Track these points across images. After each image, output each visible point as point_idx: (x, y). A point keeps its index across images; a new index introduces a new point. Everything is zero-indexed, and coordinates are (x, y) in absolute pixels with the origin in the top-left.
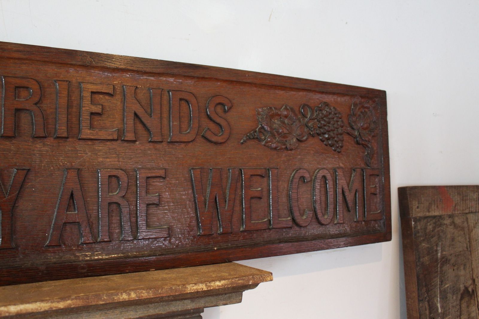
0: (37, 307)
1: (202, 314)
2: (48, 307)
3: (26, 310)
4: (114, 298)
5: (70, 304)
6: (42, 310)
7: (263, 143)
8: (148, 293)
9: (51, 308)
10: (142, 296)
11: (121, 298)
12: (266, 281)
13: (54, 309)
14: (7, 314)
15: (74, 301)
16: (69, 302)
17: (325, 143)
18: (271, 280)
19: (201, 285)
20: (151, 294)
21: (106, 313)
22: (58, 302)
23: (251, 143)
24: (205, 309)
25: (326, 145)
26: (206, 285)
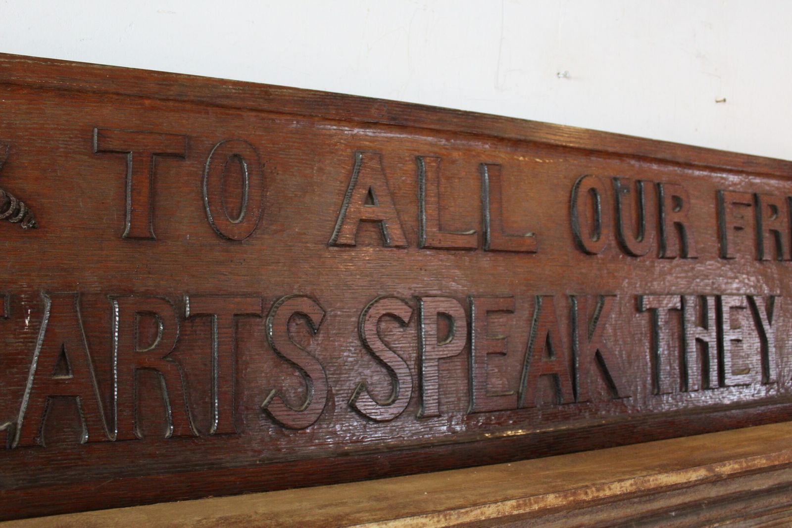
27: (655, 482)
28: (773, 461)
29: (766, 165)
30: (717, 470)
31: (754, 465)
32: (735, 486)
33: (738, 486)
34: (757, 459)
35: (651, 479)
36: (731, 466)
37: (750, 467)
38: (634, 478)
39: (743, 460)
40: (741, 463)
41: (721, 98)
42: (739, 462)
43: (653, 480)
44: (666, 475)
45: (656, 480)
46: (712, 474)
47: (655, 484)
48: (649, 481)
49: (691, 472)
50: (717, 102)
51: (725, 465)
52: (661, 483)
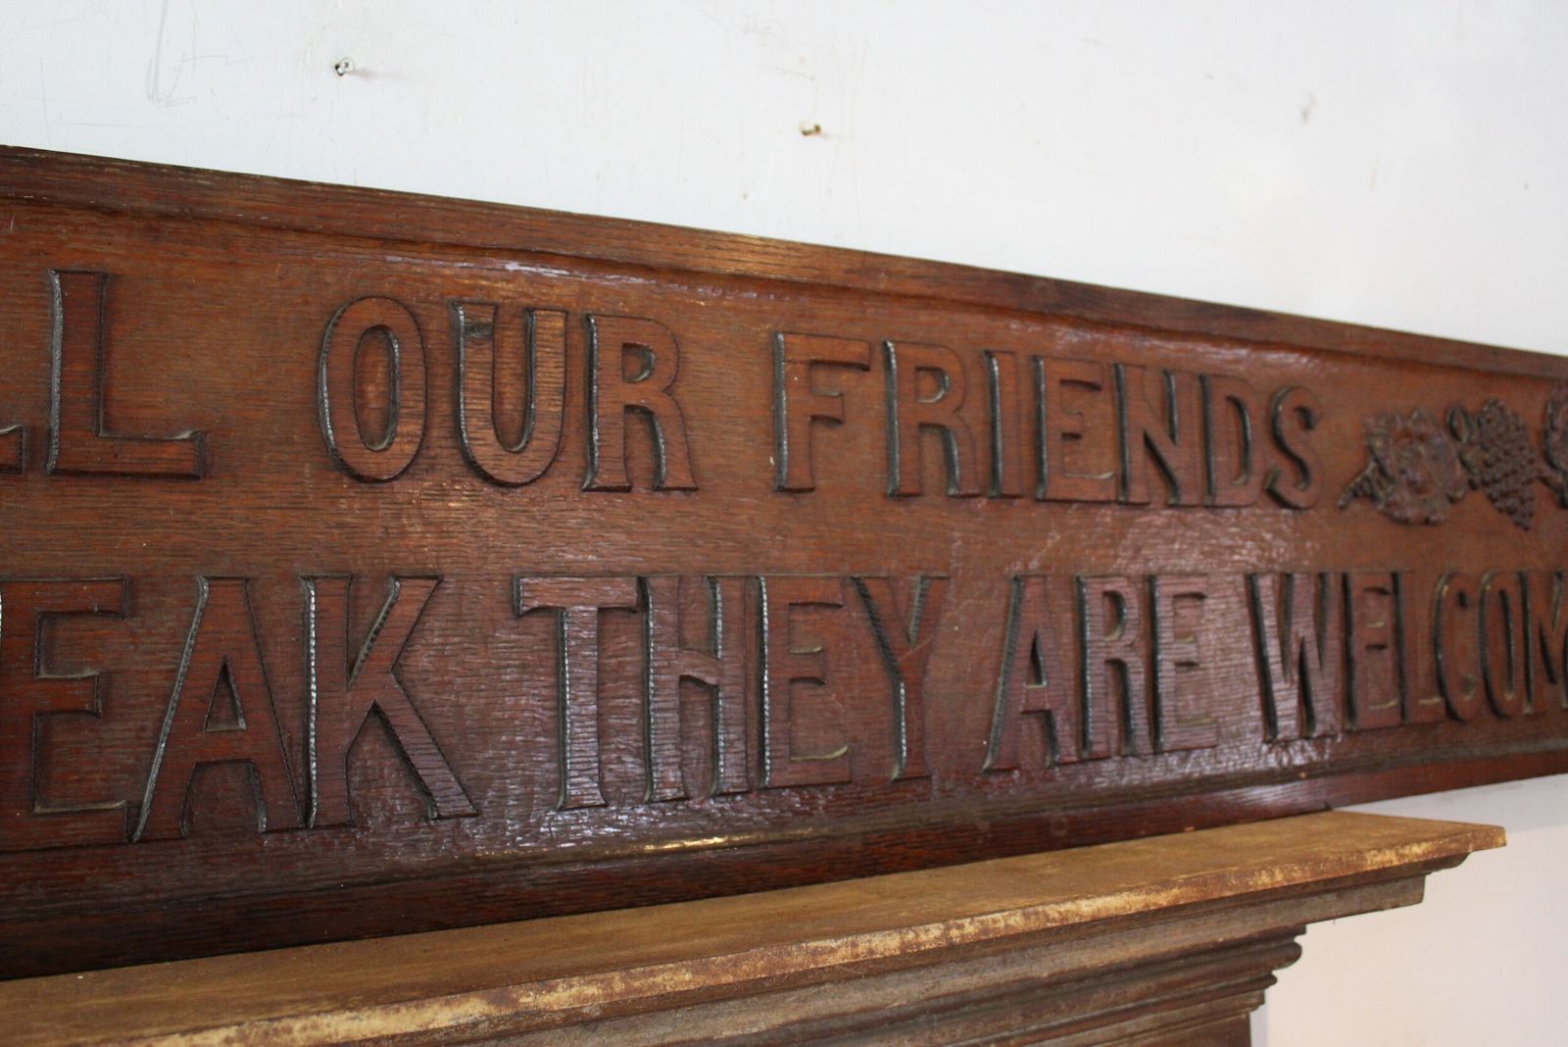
0: (1123, 904)
1: (1298, 939)
2: (1143, 904)
3: (1107, 909)
4: (1247, 883)
5: (1177, 898)
6: (1132, 911)
7: (1381, 507)
8: (1303, 870)
9: (1147, 906)
10: (1294, 879)
11: (1260, 882)
12: (1497, 846)
13: (1152, 908)
14: (1077, 920)
15: (1184, 889)
16: (1175, 891)
17: (1498, 504)
18: (1504, 844)
19: (1388, 852)
20: (1308, 874)
21: (1193, 925)
22: (1158, 892)
23: (1357, 506)
24: (1309, 927)
25: (1500, 511)
26: (1397, 854)
27: (309, 1032)
28: (715, 975)
29: (914, 277)
30: (523, 1000)
31: (653, 986)
32: (661, 1031)
33: (670, 1030)
34: (663, 971)
35: (298, 1025)
36: (574, 991)
37: (636, 990)
38: (239, 1024)
39: (617, 976)
40: (609, 983)
41: (810, 127)
42: (602, 981)
43: (305, 1029)
44: (348, 1014)
45: (315, 1027)
46: (507, 1011)
47: (309, 1038)
48: (289, 1031)
49: (436, 1007)
50: (805, 133)
51: (551, 989)
52: (330, 1036)
